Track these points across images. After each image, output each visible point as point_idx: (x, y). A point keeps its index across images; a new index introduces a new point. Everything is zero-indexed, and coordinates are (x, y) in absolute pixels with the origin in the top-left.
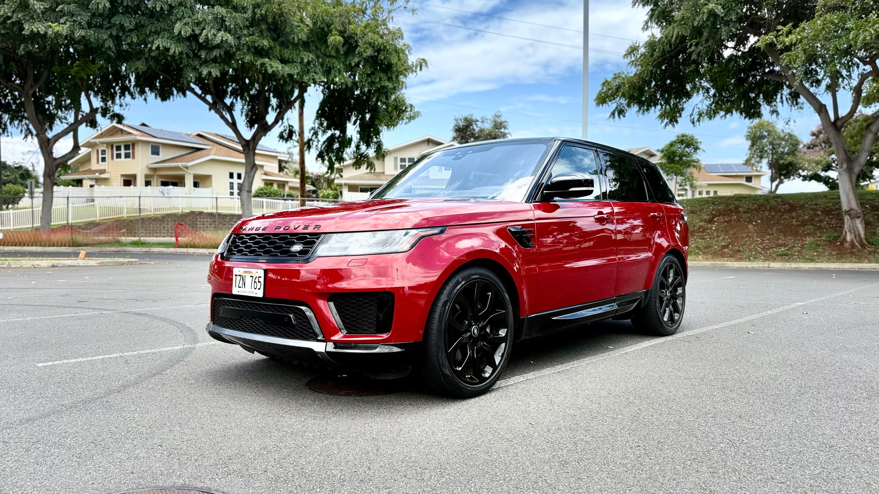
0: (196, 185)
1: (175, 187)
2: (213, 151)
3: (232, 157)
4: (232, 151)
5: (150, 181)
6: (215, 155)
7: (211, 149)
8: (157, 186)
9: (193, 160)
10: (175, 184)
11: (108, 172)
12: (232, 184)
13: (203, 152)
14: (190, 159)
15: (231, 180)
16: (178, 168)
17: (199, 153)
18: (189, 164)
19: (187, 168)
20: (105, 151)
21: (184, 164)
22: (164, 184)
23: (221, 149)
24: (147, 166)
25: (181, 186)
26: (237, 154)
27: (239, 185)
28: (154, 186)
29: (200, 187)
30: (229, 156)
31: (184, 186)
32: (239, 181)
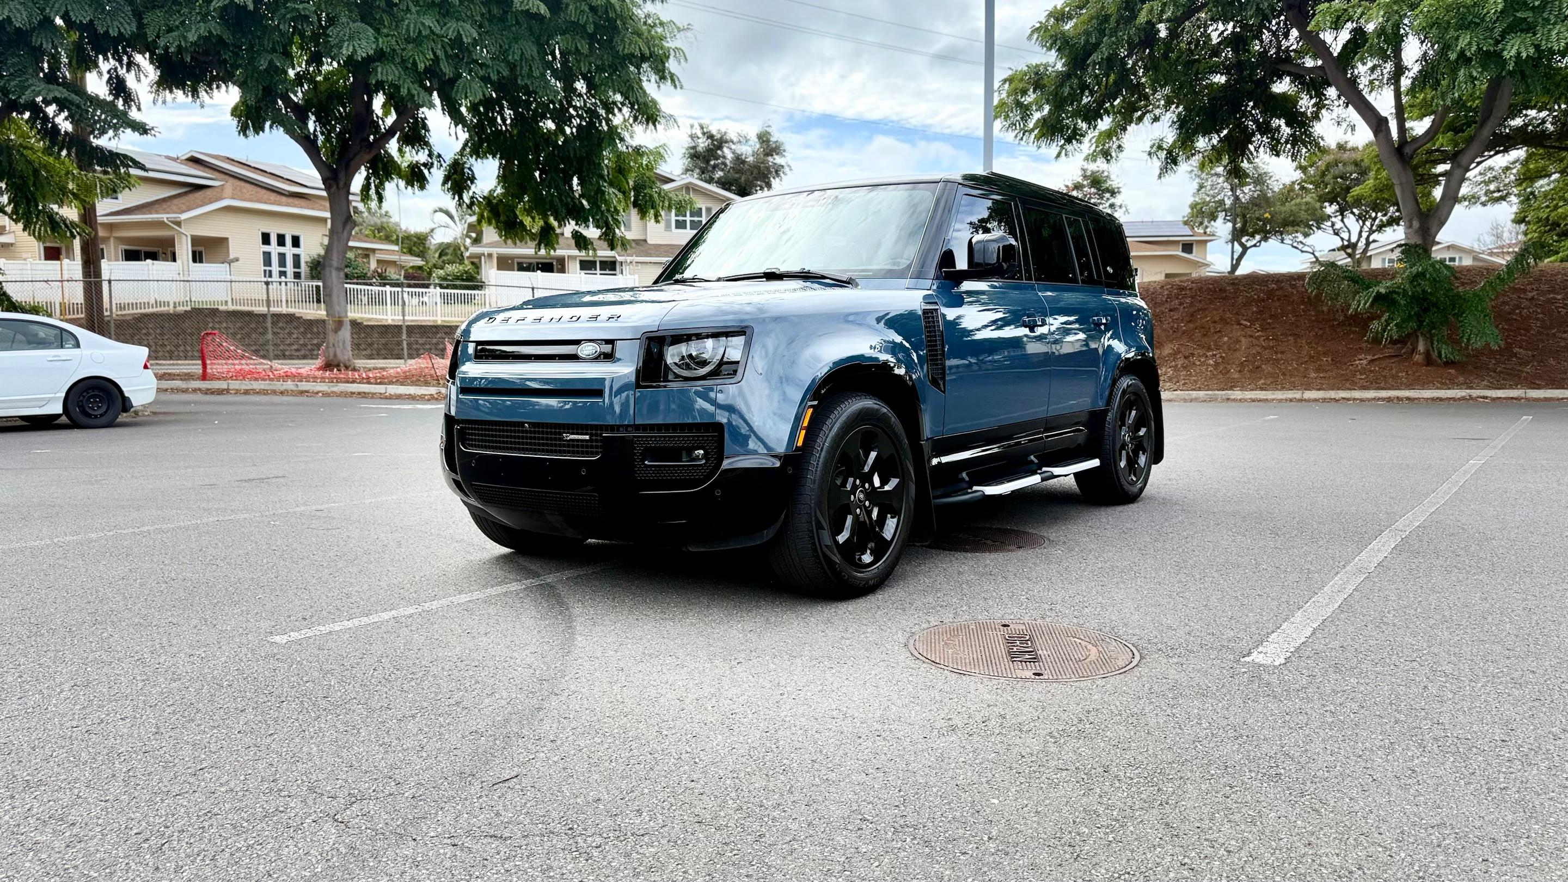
0: (197, 257)
1: (155, 262)
2: (228, 191)
3: (265, 203)
4: (264, 191)
6: (233, 198)
7: (222, 188)
8: (117, 260)
9: (189, 209)
10: (153, 256)
11: (10, 233)
12: (267, 256)
13: (208, 192)
14: (184, 207)
15: (267, 248)
16: (160, 224)
17: (200, 194)
18: (184, 216)
19: (178, 224)
21: (172, 215)
22: (131, 256)
23: (241, 188)
25: (166, 260)
26: (273, 196)
27: (282, 257)
28: (109, 260)
29: (208, 262)
30: (259, 201)
31: (174, 260)
32: (282, 249)
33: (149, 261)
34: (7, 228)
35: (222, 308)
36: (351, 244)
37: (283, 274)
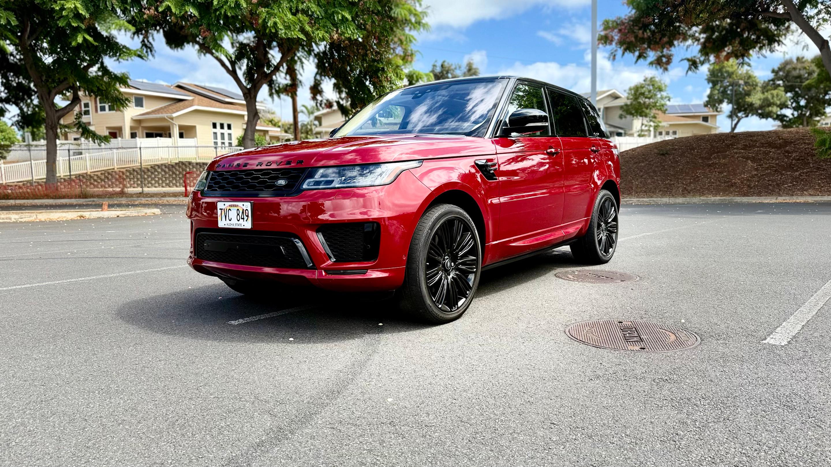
0: (181, 136)
1: (161, 138)
2: (196, 102)
3: (214, 107)
4: (213, 101)
5: (136, 133)
6: (198, 105)
7: (193, 100)
8: (143, 137)
9: (177, 111)
10: (160, 135)
11: (92, 125)
12: (215, 133)
13: (186, 102)
14: (174, 110)
15: (215, 130)
16: (163, 119)
17: (181, 104)
18: (175, 115)
19: (172, 119)
20: (88, 104)
21: (169, 115)
22: (149, 135)
23: (202, 100)
24: (132, 118)
25: (166, 137)
26: (218, 104)
27: (222, 134)
28: (139, 138)
29: (186, 138)
30: (211, 106)
31: (170, 137)
32: (222, 131)
33: (158, 138)
34: (92, 123)
35: (194, 161)
36: (258, 128)
37: (223, 143)
